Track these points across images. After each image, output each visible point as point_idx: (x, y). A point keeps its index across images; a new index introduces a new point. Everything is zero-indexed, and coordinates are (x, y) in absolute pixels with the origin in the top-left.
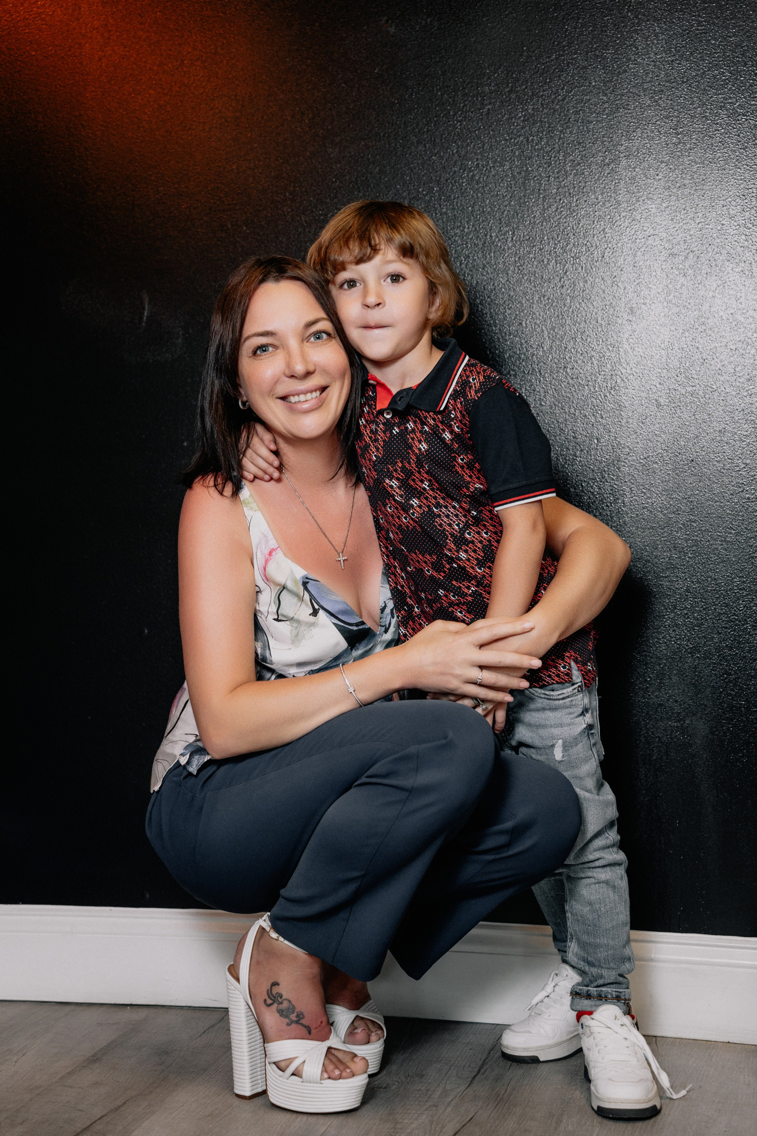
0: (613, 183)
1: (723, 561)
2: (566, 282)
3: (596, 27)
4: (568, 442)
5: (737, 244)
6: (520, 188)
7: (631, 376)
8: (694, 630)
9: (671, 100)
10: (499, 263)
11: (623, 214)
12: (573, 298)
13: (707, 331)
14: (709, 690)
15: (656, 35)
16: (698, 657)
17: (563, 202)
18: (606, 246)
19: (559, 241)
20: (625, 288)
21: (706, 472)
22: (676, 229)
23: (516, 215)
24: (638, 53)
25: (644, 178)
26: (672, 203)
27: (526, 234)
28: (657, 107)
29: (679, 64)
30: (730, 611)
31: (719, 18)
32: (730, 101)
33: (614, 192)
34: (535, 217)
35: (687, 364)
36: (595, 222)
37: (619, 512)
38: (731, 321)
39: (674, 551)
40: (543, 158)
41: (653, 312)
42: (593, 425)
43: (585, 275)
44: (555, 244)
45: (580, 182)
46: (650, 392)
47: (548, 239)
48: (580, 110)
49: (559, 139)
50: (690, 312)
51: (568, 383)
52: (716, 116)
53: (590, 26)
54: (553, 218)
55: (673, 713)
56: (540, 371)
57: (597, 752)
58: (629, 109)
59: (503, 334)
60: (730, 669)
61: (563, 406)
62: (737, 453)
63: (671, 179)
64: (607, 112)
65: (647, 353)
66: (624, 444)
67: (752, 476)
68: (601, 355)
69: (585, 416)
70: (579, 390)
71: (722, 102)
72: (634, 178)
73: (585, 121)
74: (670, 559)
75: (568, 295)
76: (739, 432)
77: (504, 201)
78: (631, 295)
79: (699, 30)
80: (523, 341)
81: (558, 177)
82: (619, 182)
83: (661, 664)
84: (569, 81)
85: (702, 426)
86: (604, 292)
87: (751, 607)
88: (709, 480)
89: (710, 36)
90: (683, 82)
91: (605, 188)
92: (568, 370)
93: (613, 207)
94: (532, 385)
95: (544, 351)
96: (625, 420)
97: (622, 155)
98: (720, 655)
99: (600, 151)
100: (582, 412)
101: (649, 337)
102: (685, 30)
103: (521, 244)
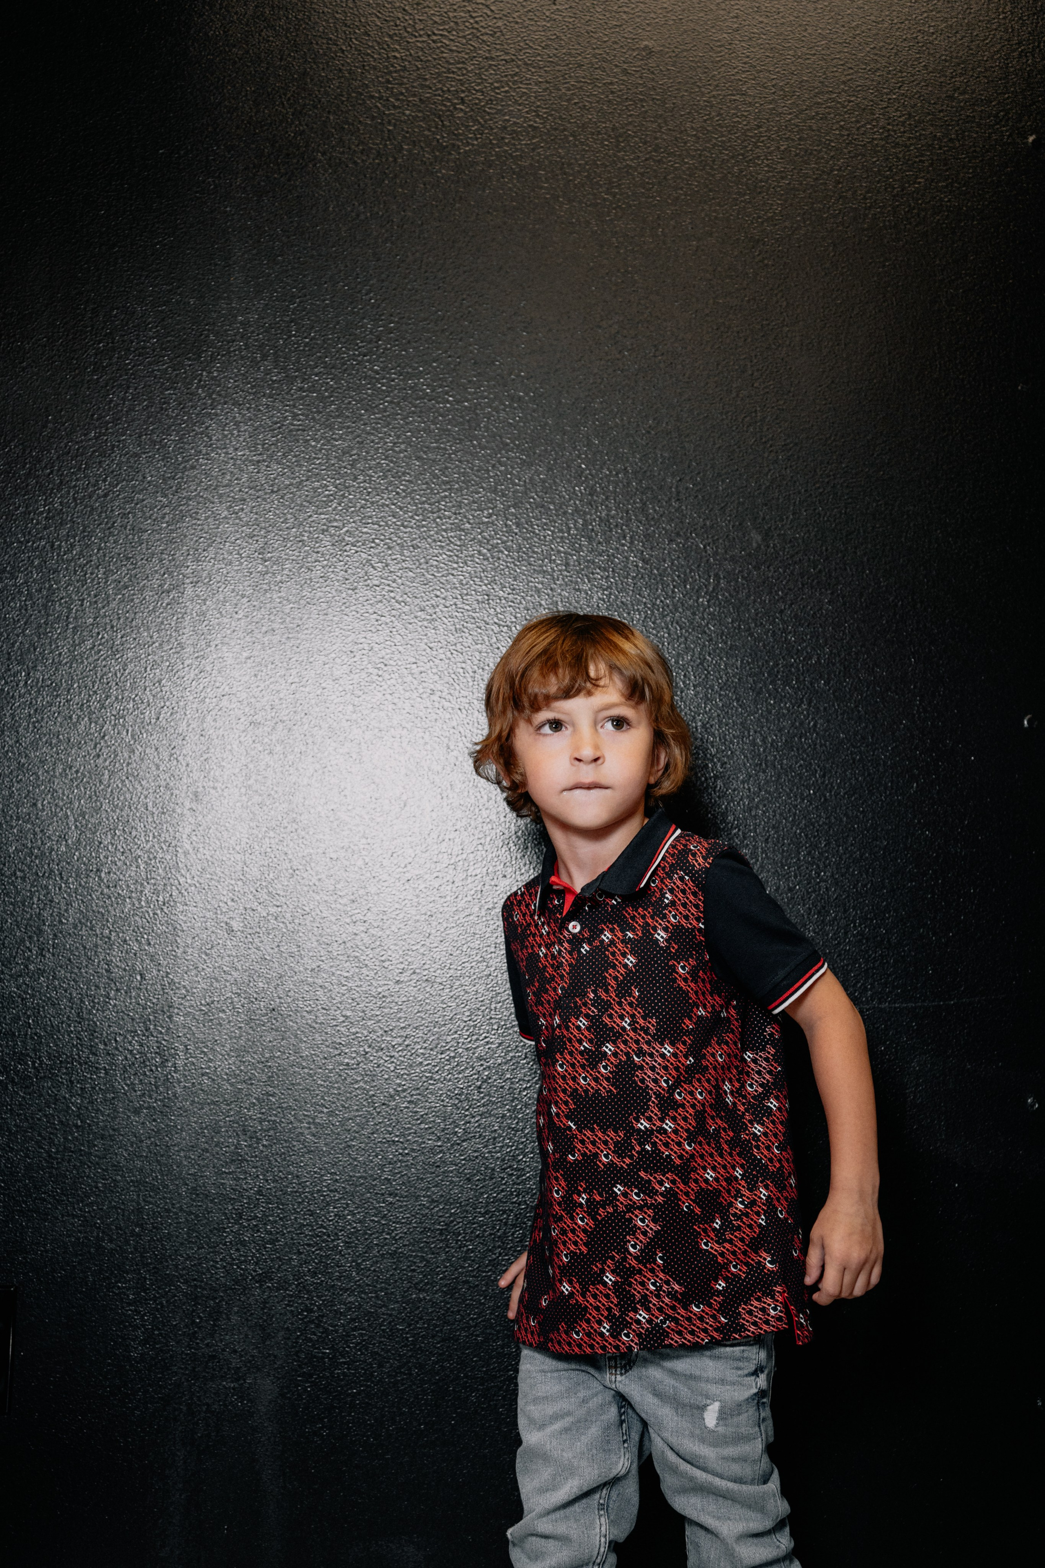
0: (175, 618)
1: (309, 1152)
2: (105, 751)
3: (154, 403)
4: (99, 977)
5: (341, 716)
6: (40, 612)
7: (193, 888)
8: (265, 1248)
9: (256, 514)
10: (5, 715)
11: (187, 662)
12: (112, 773)
13: (299, 831)
14: (282, 1333)
15: (237, 424)
16: (268, 1287)
17: (103, 637)
18: (162, 704)
19: (95, 692)
20: (188, 765)
21: (292, 1027)
22: (260, 689)
23: (32, 649)
24: (211, 445)
25: (218, 615)
26: (255, 653)
27: (46, 677)
28: (237, 521)
29: (267, 466)
30: (316, 1221)
31: (321, 412)
32: (335, 524)
33: (175, 631)
34: (60, 654)
35: (271, 875)
36: (148, 669)
37: (168, 1079)
38: (331, 819)
39: (242, 1137)
40: (75, 574)
41: (226, 801)
42: (135, 955)
43: (132, 742)
44: (90, 696)
45: (128, 612)
46: (219, 912)
47: (79, 687)
48: (129, 513)
49: (98, 550)
50: (277, 804)
51: (102, 893)
52: (317, 542)
53: (145, 400)
54: (87, 659)
55: (229, 1369)
56: (61, 874)
57: (766, 1431)
58: (198, 520)
59: (8, 818)
60: (311, 1304)
61: (93, 926)
62: (335, 1002)
63: (255, 619)
64: (167, 519)
65: (215, 857)
66: (179, 983)
67: (354, 1034)
68: (151, 856)
69: (125, 941)
70: (117, 904)
71: (324, 525)
72: (204, 614)
73: (136, 529)
74: (236, 1148)
75: (105, 768)
76: (339, 972)
77: (15, 628)
78: (196, 775)
79: (294, 425)
80: (37, 829)
81: (96, 602)
82: (183, 617)
83: (216, 1298)
84: (113, 472)
85: (289, 962)
86: (158, 768)
87: (344, 1217)
88: (296, 1036)
89: (309, 435)
90: (273, 492)
91: (162, 623)
92: (103, 875)
93: (173, 650)
94: (48, 894)
95: (67, 845)
96: (181, 950)
97: (188, 581)
98: (299, 1284)
99: (156, 572)
100: (121, 935)
101: (219, 834)
102: (276, 423)
103: (39, 691)
